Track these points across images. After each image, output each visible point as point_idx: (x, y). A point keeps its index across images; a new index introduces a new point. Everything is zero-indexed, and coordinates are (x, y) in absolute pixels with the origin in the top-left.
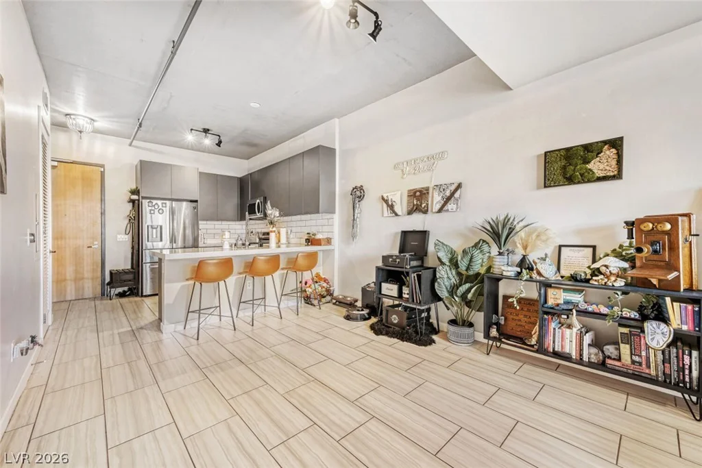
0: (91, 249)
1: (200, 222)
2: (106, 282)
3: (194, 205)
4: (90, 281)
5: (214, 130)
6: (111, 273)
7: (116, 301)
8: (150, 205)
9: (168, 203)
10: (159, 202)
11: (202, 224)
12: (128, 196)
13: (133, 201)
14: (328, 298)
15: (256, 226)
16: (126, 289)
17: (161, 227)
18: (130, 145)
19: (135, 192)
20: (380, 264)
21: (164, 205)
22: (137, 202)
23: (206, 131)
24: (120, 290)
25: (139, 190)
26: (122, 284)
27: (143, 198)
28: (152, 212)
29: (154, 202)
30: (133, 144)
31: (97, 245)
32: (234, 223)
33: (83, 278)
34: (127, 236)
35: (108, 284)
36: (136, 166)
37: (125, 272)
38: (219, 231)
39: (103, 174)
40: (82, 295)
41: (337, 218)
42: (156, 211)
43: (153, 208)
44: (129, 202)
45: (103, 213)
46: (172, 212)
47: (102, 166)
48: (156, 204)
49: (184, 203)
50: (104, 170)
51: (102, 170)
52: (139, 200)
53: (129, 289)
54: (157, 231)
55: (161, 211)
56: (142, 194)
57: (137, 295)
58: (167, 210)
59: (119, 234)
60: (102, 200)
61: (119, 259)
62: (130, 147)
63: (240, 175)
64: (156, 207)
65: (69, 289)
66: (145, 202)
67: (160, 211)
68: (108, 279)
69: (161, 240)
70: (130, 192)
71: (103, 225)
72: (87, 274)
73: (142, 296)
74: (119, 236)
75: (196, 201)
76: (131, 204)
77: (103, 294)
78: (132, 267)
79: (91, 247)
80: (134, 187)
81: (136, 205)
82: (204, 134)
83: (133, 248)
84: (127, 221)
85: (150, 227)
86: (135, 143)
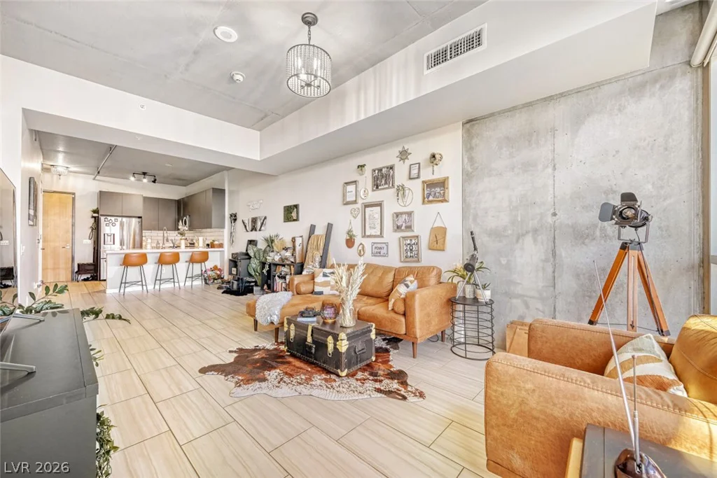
0: (65, 249)
1: (143, 231)
3: (139, 220)
4: (64, 270)
5: (151, 173)
6: (79, 265)
7: (81, 283)
8: (107, 220)
9: (120, 219)
10: (113, 219)
11: (145, 233)
12: (91, 214)
13: (95, 217)
14: (220, 281)
16: (89, 276)
17: (114, 235)
18: (94, 179)
19: (96, 211)
20: (231, 258)
21: (116, 220)
23: (144, 174)
24: (85, 276)
25: (98, 210)
26: (86, 272)
27: (101, 215)
28: (108, 225)
29: (109, 218)
30: (96, 178)
31: (69, 246)
33: (59, 268)
34: (90, 241)
35: (76, 272)
36: (98, 194)
37: (89, 265)
39: (74, 199)
40: (58, 279)
41: (226, 231)
42: (110, 224)
43: (108, 222)
44: (92, 218)
45: (73, 225)
46: (122, 224)
47: (74, 194)
48: (111, 219)
49: (134, 219)
50: (75, 196)
52: (98, 217)
53: (91, 276)
54: (111, 237)
55: (114, 225)
56: (100, 213)
57: (96, 280)
58: (118, 224)
59: (85, 239)
60: (73, 217)
61: (85, 256)
62: (95, 181)
63: (177, 198)
64: (111, 222)
66: (102, 218)
68: (76, 270)
69: (114, 243)
70: (92, 211)
71: (73, 233)
72: (62, 265)
73: (100, 280)
74: (85, 241)
75: (141, 217)
77: (73, 280)
78: (93, 262)
79: (64, 247)
80: (95, 208)
81: (97, 220)
82: (143, 176)
83: (94, 248)
84: (90, 230)
85: (106, 235)
86: (98, 177)
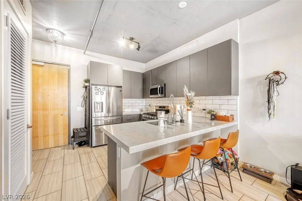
0: (63, 116)
1: (123, 99)
2: (71, 136)
3: (120, 89)
4: (62, 135)
5: (136, 39)
6: (74, 130)
7: (76, 150)
8: (96, 89)
9: (106, 88)
10: (101, 87)
11: (125, 101)
12: (83, 83)
13: (86, 87)
15: (152, 102)
17: (102, 103)
18: (84, 53)
19: (87, 81)
21: (104, 89)
22: (88, 87)
23: (132, 39)
25: (89, 80)
27: (92, 85)
28: (97, 93)
29: (99, 87)
30: (86, 53)
31: (66, 113)
32: (138, 99)
33: (58, 134)
34: (82, 108)
36: (87, 66)
38: (131, 104)
39: (69, 70)
40: (58, 144)
42: (100, 93)
43: (98, 91)
44: (84, 87)
45: (69, 95)
46: (108, 94)
47: (69, 66)
48: (100, 88)
50: (70, 68)
51: (69, 68)
52: (89, 86)
54: (100, 105)
56: (92, 82)
57: (89, 145)
58: (105, 92)
59: (78, 107)
60: (69, 86)
61: (78, 122)
62: (85, 55)
64: (99, 90)
65: (50, 141)
66: (93, 88)
67: (102, 93)
68: (72, 135)
69: (102, 111)
70: (85, 81)
71: (69, 102)
72: (61, 132)
73: (91, 147)
74: (78, 108)
75: (121, 87)
76: (85, 88)
78: (86, 127)
79: (63, 115)
80: (86, 78)
81: (88, 89)
82: (130, 41)
83: (86, 115)
84: (83, 99)
85: (96, 103)
86: (87, 52)
